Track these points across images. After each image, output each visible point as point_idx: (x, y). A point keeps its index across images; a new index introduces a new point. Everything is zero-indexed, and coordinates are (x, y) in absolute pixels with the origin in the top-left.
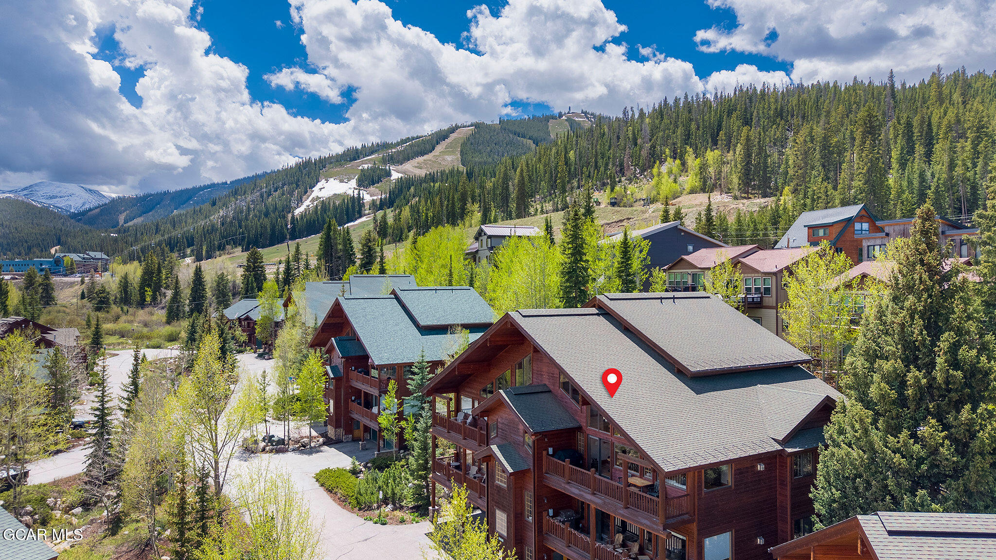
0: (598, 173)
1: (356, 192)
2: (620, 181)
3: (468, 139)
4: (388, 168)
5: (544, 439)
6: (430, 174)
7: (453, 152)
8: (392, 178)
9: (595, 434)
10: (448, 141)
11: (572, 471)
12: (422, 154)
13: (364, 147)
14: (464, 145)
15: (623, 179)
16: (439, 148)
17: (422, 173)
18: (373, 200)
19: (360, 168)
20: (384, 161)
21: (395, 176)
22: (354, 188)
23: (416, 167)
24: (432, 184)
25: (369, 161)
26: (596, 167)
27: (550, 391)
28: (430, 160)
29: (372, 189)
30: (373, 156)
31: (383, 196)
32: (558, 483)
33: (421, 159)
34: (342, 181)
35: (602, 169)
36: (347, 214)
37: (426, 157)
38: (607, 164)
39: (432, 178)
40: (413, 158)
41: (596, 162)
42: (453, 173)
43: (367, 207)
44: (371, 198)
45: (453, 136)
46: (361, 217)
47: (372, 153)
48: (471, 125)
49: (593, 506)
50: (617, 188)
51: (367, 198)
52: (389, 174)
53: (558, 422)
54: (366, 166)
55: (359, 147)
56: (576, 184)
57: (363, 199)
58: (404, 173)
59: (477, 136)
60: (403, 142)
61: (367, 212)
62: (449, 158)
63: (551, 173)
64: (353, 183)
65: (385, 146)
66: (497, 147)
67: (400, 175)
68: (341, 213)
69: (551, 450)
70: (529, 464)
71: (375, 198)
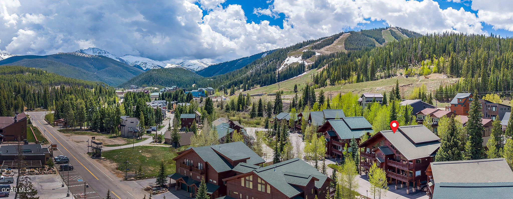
0: (402, 61)
1: (302, 61)
2: (410, 65)
3: (348, 38)
4: (314, 51)
5: (387, 156)
6: (332, 53)
7: (341, 44)
8: (316, 55)
9: (397, 155)
10: (339, 39)
11: (393, 162)
12: (328, 45)
13: (304, 42)
14: (346, 41)
15: (411, 65)
16: (335, 42)
17: (329, 53)
18: (309, 65)
19: (303, 51)
20: (313, 48)
21: (317, 54)
22: (301, 60)
23: (326, 50)
24: (333, 58)
25: (306, 48)
26: (401, 60)
27: (388, 147)
28: (331, 47)
29: (308, 60)
30: (308, 46)
31: (313, 63)
32: (390, 164)
33: (328, 47)
34: (296, 57)
35: (403, 60)
36: (299, 71)
37: (330, 46)
38: (405, 59)
39: (333, 56)
40: (324, 46)
41: (401, 58)
42: (342, 54)
43: (306, 68)
44: (308, 64)
45: (341, 37)
46: (304, 72)
47: (307, 45)
48: (349, 32)
49: (396, 168)
50: (409, 69)
51: (306, 64)
52: (314, 54)
53: (390, 153)
54: (305, 51)
55: (302, 42)
56: (393, 65)
57: (305, 64)
58: (321, 53)
59: (351, 37)
60: (320, 39)
61: (306, 70)
62: (339, 46)
63: (384, 61)
64: (300, 58)
65: (313, 42)
66: (360, 42)
67: (319, 54)
68: (297, 71)
69: (388, 158)
70: (384, 161)
71: (309, 64)
